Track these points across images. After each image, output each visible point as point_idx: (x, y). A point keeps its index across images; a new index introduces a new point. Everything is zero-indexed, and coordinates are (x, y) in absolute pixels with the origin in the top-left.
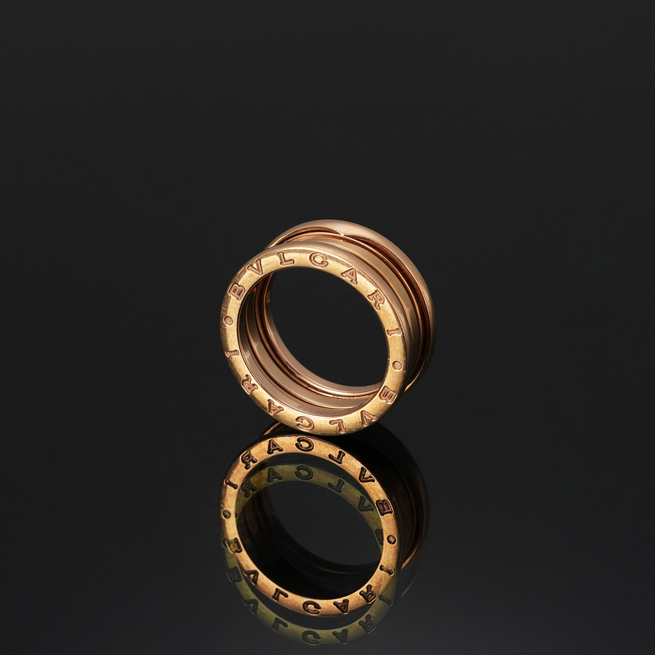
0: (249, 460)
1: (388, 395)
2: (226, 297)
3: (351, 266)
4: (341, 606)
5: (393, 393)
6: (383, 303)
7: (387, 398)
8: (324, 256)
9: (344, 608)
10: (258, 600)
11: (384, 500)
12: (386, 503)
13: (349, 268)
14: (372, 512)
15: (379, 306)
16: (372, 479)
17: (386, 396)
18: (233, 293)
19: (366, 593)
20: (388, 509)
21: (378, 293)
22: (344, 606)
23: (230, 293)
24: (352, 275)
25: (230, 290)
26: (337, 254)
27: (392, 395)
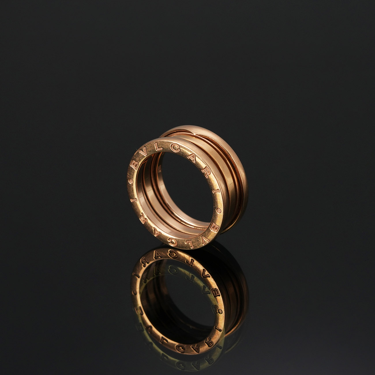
0: (145, 262)
1: (215, 227)
2: (129, 167)
3: (193, 152)
4: (196, 349)
5: (218, 227)
6: (210, 174)
7: (214, 229)
8: (179, 146)
9: (197, 350)
10: (153, 342)
11: (215, 289)
12: (217, 291)
13: (191, 153)
14: (209, 295)
15: (208, 176)
16: (209, 276)
17: (214, 228)
18: (133, 165)
19: (208, 342)
20: (218, 293)
21: (207, 168)
22: (197, 349)
23: (131, 165)
24: (193, 157)
25: (131, 164)
26: (185, 145)
27: (217, 228)
